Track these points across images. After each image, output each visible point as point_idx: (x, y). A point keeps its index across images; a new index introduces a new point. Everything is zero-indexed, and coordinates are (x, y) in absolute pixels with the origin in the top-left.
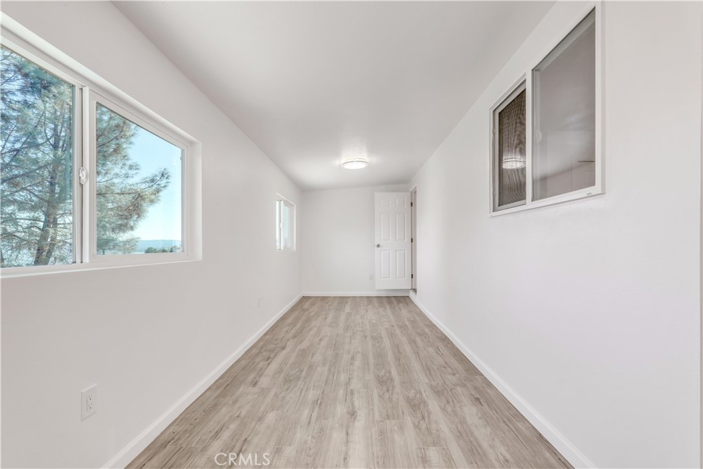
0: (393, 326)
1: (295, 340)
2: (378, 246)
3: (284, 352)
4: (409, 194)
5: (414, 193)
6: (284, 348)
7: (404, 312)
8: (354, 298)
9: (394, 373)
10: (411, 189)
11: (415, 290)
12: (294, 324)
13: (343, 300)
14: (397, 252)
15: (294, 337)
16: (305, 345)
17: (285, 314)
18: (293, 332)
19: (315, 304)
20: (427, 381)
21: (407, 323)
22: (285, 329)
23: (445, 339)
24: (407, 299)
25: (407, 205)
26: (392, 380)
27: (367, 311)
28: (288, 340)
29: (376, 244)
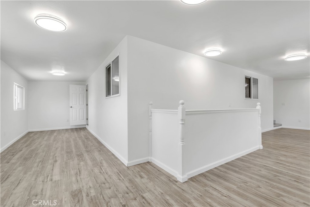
0: (76, 138)
1: (27, 148)
2: (71, 107)
3: (21, 152)
4: (86, 86)
5: (87, 86)
6: (21, 151)
7: (82, 133)
8: (59, 130)
9: (74, 150)
10: (87, 85)
11: (88, 124)
12: (25, 142)
13: (53, 132)
14: (80, 110)
15: (26, 146)
16: (33, 148)
17: (19, 140)
18: (25, 145)
19: (36, 134)
20: (85, 149)
21: (82, 136)
22: (21, 145)
23: (96, 139)
24: (85, 129)
25: (85, 91)
26: (72, 151)
27: (65, 134)
28: (23, 148)
29: (70, 106)
